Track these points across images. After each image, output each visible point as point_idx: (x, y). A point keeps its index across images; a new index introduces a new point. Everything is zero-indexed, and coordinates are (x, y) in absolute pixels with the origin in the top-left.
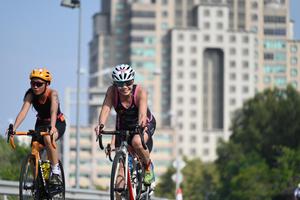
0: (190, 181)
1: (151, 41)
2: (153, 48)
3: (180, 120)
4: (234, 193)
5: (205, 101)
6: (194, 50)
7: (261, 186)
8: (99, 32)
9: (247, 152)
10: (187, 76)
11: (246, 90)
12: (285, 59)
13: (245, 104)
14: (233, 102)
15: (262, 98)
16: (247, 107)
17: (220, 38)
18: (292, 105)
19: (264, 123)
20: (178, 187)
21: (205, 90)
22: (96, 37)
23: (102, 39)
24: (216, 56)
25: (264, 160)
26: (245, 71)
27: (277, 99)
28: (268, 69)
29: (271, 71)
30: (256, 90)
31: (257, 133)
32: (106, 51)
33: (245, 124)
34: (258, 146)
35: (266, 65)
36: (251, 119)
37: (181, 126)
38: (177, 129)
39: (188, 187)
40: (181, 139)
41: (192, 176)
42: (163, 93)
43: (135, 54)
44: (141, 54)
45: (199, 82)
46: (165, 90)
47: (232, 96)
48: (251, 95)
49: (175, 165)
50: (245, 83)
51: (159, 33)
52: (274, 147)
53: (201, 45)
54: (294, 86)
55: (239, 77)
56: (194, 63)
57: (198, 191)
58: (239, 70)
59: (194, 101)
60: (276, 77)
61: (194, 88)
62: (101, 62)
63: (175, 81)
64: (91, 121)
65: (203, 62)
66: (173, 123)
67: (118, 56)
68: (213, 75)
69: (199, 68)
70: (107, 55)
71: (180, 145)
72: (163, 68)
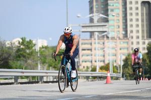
2: (118, 3)
3: (131, 34)
5: (143, 26)
6: (137, 2)
10: (134, 14)
21: (142, 21)
24: (147, 5)
32: (96, 5)
37: (132, 37)
38: (130, 39)
40: (132, 43)
42: (123, 23)
43: (110, 5)
44: (113, 5)
45: (140, 17)
46: (124, 21)
56: (137, 9)
59: (138, 26)
61: (137, 20)
62: (95, 9)
63: (129, 17)
64: (91, 37)
65: (141, 8)
66: (128, 36)
67: (102, 6)
68: (146, 14)
69: (139, 11)
70: (97, 7)
71: (132, 46)
72: (123, 11)
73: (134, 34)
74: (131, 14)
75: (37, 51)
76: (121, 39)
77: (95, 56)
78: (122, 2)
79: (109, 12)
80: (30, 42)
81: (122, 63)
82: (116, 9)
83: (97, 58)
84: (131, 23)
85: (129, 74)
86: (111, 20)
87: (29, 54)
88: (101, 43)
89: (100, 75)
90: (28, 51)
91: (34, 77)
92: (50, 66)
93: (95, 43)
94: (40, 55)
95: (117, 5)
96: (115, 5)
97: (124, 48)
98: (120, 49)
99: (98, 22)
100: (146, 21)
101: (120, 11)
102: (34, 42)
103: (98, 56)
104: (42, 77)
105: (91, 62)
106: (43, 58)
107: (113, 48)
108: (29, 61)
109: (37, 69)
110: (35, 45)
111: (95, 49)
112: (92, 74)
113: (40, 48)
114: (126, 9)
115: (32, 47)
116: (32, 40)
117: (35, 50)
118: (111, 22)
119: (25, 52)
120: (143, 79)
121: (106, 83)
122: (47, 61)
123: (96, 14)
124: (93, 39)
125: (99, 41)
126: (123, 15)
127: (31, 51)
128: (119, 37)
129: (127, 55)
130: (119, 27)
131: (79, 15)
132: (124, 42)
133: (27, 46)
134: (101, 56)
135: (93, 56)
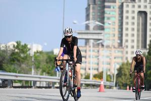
1: (114, 8)
2: (115, 11)
3: (127, 44)
4: (148, 78)
5: (138, 35)
6: (133, 12)
8: (90, 3)
10: (130, 24)
17: (146, 7)
21: (138, 30)
22: (89, 5)
23: (91, 6)
24: (143, 15)
32: (93, 12)
37: (127, 47)
38: (125, 48)
40: (127, 53)
42: (119, 31)
43: (107, 13)
44: (109, 14)
45: (135, 27)
46: (120, 30)
51: (118, 4)
53: (137, 10)
56: (133, 18)
59: (133, 35)
61: (133, 29)
62: (91, 16)
63: (125, 26)
64: (86, 44)
65: (138, 18)
66: (123, 45)
67: (99, 14)
68: (142, 24)
69: (136, 21)
70: (93, 14)
71: (127, 55)
72: (119, 20)
73: (129, 44)
74: (127, 23)
75: (31, 55)
76: (116, 48)
77: (89, 63)
78: (119, 11)
79: (106, 20)
80: (25, 46)
81: (116, 72)
82: (112, 17)
83: (92, 66)
84: (127, 32)
85: (122, 83)
86: (107, 28)
87: (23, 58)
88: (96, 51)
89: (93, 83)
90: (22, 55)
91: (27, 82)
92: (44, 71)
93: (90, 51)
94: (34, 59)
95: (113, 13)
96: (111, 13)
97: (118, 57)
98: (115, 58)
99: (94, 29)
100: (142, 31)
101: (116, 19)
102: (29, 46)
103: (92, 63)
104: (35, 82)
105: (85, 69)
106: (37, 63)
107: (107, 57)
108: (23, 66)
109: (31, 74)
110: (29, 49)
111: (90, 57)
112: (85, 81)
113: (35, 53)
114: (122, 17)
115: (27, 51)
116: (27, 44)
117: (30, 54)
118: (106, 31)
119: (20, 56)
121: (100, 91)
122: (41, 66)
123: (93, 21)
124: (88, 46)
125: (94, 48)
126: (120, 24)
127: (25, 55)
128: (114, 46)
129: (121, 64)
130: (114, 35)
131: (75, 22)
132: (118, 51)
133: (22, 50)
134: (95, 64)
135: (87, 64)
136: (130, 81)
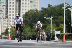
0: (12, 31)
7: (29, 33)
9: (26, 24)
11: (26, 10)
12: (35, 2)
13: (25, 13)
14: (23, 12)
15: (29, 12)
16: (26, 14)
18: (37, 13)
19: (30, 18)
20: (9, 33)
21: (16, 10)
24: (19, 1)
25: (30, 27)
26: (26, 5)
27: (33, 12)
28: (31, 5)
29: (32, 5)
30: (28, 10)
31: (28, 20)
33: (25, 18)
34: (29, 23)
35: (31, 4)
36: (27, 17)
37: (10, 18)
39: (12, 33)
40: (10, 21)
41: (13, 30)
42: (6, 10)
45: (15, 8)
46: (6, 9)
47: (23, 11)
48: (27, 11)
49: (9, 27)
50: (26, 8)
52: (32, 23)
54: (37, 9)
55: (24, 6)
56: (13, 3)
57: (14, 34)
58: (24, 5)
59: (13, 12)
60: (33, 7)
61: (13, 9)
65: (16, 3)
66: (8, 18)
68: (18, 6)
69: (15, 4)
71: (10, 23)
72: (6, 4)
73: (11, 17)
74: (10, 6)
81: (4, 31)
82: (2, 2)
84: (10, 10)
96: (2, 0)
97: (5, 24)
98: (4, 24)
100: (18, 10)
101: (4, 4)
120: (16, 39)
126: (6, 6)
128: (3, 18)
136: (12, 36)
